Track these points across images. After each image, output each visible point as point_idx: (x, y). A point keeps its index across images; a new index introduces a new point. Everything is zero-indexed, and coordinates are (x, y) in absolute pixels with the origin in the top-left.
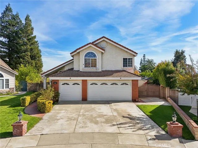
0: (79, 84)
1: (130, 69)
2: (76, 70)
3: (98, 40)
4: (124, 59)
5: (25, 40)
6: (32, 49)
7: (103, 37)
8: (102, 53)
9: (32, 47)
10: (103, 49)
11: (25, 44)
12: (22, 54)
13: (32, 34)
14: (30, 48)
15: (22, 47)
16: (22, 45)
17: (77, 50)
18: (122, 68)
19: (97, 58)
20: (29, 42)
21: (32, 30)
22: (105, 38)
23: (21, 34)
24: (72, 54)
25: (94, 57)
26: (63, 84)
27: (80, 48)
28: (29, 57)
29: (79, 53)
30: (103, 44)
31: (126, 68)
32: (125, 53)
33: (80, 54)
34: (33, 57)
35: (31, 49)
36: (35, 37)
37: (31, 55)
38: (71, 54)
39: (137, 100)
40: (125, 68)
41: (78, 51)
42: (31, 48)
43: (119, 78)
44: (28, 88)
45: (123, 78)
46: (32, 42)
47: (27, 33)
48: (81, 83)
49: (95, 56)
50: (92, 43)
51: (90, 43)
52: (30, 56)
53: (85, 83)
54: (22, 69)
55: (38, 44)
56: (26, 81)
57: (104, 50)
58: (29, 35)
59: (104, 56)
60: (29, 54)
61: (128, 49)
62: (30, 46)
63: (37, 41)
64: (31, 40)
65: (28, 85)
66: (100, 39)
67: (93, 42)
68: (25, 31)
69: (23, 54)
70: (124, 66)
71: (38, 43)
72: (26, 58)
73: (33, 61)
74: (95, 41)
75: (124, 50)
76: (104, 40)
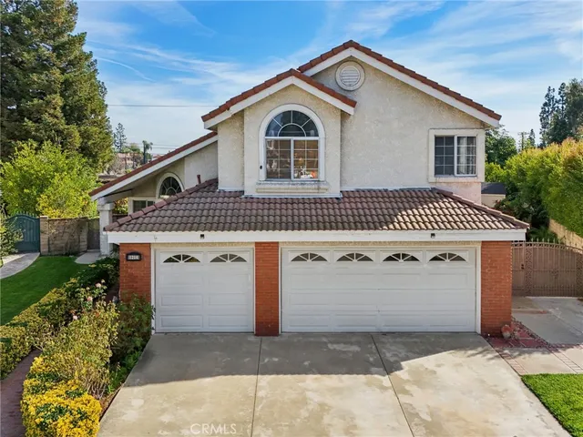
0: (240, 259)
1: (466, 185)
2: (227, 189)
3: (323, 58)
4: (438, 140)
5: (46, 49)
6: (71, 84)
7: (346, 46)
8: (344, 115)
9: (70, 75)
10: (350, 96)
11: (43, 65)
12: (32, 101)
13: (71, 28)
14: (62, 79)
15: (35, 77)
16: (33, 70)
17: (233, 101)
18: (432, 179)
19: (321, 138)
20: (59, 56)
21: (70, 12)
22: (357, 46)
23: (28, 28)
24: (213, 122)
25: (308, 135)
26: (170, 260)
27: (245, 96)
28: (59, 113)
29: (241, 114)
30: (348, 77)
31: (450, 179)
32: (446, 115)
33: (247, 119)
34: (74, 113)
35: (67, 84)
36: (81, 39)
37: (65, 105)
38: (205, 118)
39: (507, 334)
40: (445, 182)
41: (235, 109)
42: (66, 81)
43: (424, 236)
44: (44, 239)
45: (442, 236)
46: (72, 57)
47: (50, 23)
48: (249, 256)
49: (310, 127)
50: (300, 73)
51: (291, 73)
52: (63, 108)
53: (267, 254)
54: (26, 162)
55: (92, 64)
56: (38, 213)
57: (353, 104)
58: (60, 33)
59: (353, 126)
60: (58, 100)
61: (457, 97)
62: (63, 71)
63: (91, 54)
64: (68, 49)
65: (43, 226)
66: (334, 52)
67: (303, 69)
68: (43, 17)
69: (36, 101)
70: (438, 171)
71: (92, 59)
72: (46, 116)
73: (73, 128)
74: (312, 64)
75: (437, 100)
76: (351, 59)
